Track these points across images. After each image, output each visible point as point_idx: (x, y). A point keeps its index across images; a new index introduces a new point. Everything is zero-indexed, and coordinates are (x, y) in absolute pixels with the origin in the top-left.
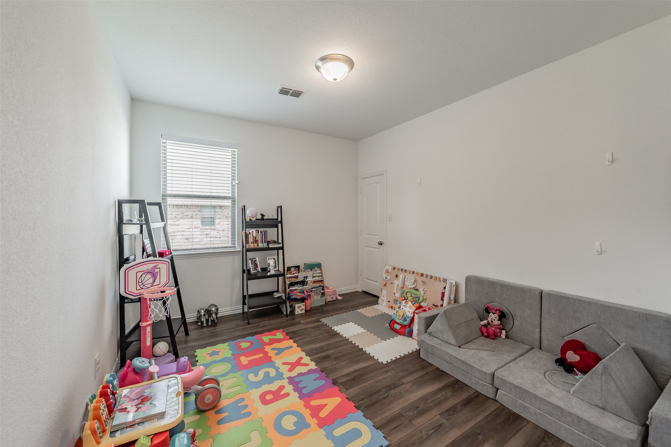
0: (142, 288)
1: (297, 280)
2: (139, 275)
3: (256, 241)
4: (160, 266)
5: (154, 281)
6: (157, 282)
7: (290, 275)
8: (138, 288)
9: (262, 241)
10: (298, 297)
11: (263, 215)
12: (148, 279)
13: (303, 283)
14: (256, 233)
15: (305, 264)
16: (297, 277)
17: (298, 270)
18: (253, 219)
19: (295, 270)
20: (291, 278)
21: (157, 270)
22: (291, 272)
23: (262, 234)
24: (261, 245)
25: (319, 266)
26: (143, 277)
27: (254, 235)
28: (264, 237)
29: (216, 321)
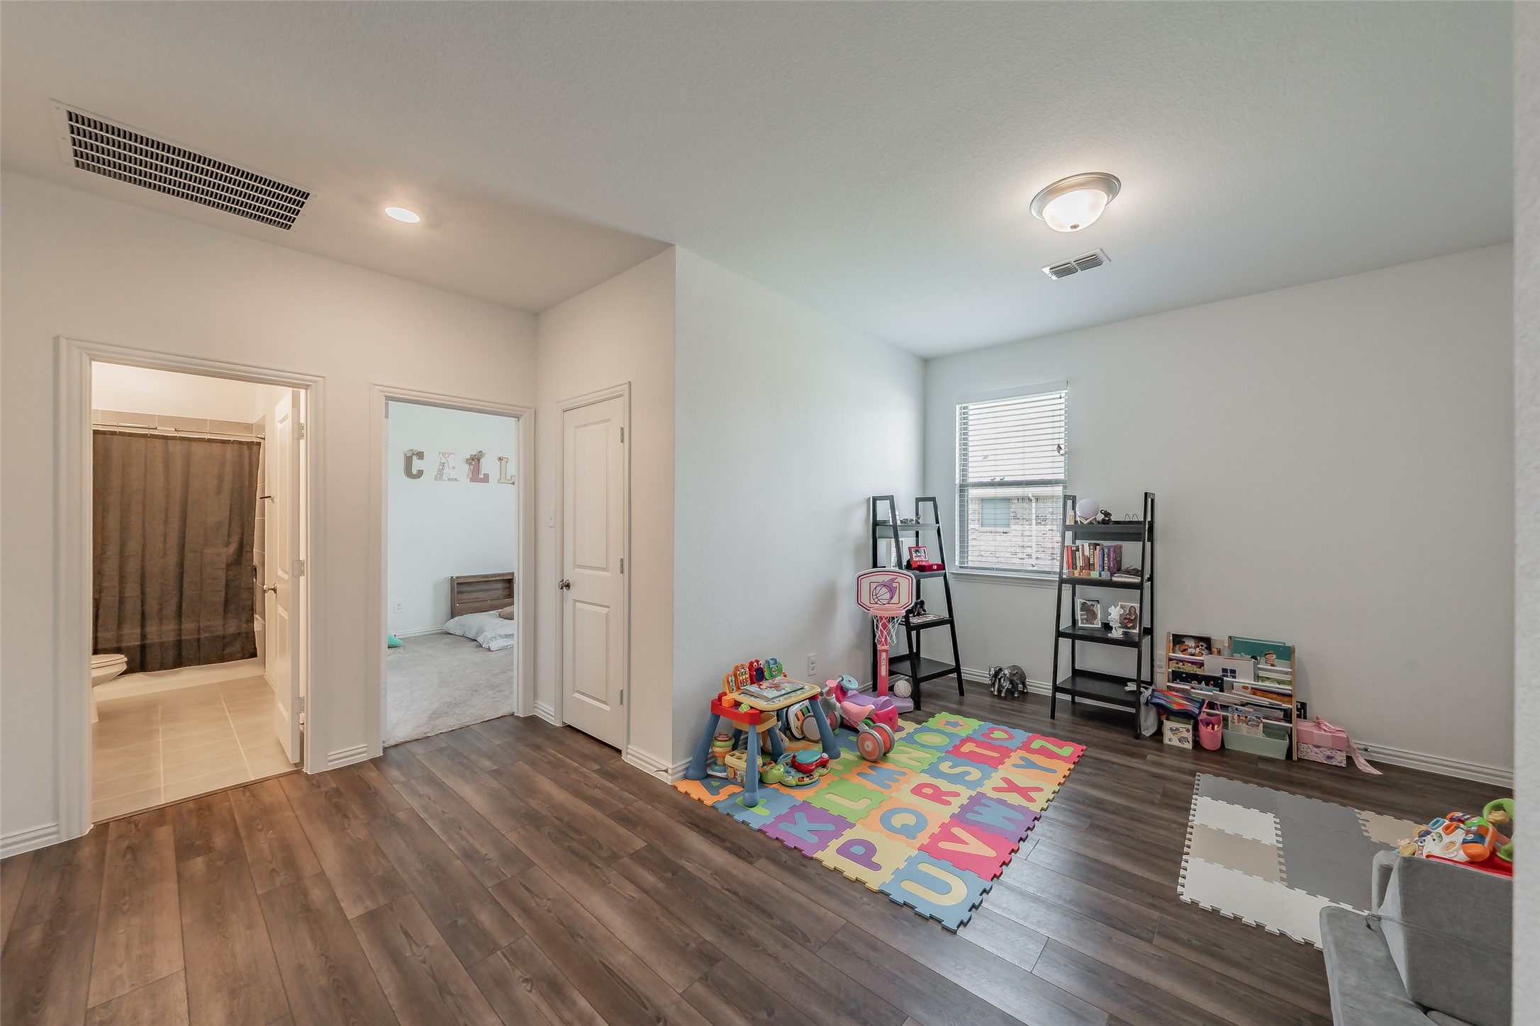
0: (876, 603)
1: (1199, 672)
2: (873, 586)
3: (1089, 566)
4: (899, 579)
5: (892, 598)
6: (895, 600)
7: (1183, 656)
8: (872, 601)
9: (1104, 567)
10: (1175, 707)
11: (1107, 514)
12: (884, 594)
13: (1217, 683)
14: (1090, 549)
15: (1230, 637)
16: (1201, 665)
17: (1206, 648)
18: (1086, 522)
19: (1198, 647)
20: (1182, 661)
21: (894, 585)
22: (1187, 649)
23: (1104, 551)
24: (1094, 575)
25: (1286, 653)
26: (878, 588)
27: (1087, 553)
28: (1106, 559)
29: (1016, 695)
